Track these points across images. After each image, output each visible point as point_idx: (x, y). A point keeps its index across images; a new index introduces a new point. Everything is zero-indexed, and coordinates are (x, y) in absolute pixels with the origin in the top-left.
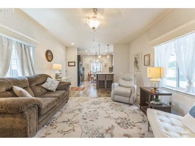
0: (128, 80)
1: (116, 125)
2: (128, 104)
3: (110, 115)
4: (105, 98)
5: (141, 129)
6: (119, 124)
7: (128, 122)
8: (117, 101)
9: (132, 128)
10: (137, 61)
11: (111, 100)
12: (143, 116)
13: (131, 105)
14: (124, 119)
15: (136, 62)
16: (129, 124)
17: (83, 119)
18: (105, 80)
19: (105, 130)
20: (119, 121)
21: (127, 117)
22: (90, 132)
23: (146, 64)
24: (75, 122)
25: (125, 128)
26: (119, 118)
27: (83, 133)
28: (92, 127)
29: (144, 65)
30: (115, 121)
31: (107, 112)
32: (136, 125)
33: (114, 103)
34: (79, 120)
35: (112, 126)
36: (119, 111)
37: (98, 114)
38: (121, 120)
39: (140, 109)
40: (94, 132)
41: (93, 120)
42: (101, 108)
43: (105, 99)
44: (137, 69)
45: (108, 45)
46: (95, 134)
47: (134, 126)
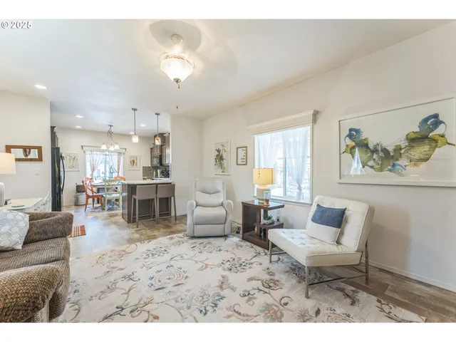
0: (212, 192)
1: (227, 273)
2: (221, 236)
3: (206, 262)
4: (168, 237)
5: (261, 264)
6: (230, 270)
7: (241, 262)
8: (198, 237)
9: (250, 268)
10: (222, 156)
11: (186, 238)
12: (252, 247)
13: (225, 236)
14: (231, 260)
15: (220, 158)
16: (243, 264)
17: (157, 290)
18: (154, 197)
19: (217, 286)
20: (227, 265)
21: (233, 256)
22: (194, 301)
23: (240, 162)
24: (142, 302)
25: (242, 272)
26: (225, 262)
27: (181, 311)
28: (189, 294)
29: (237, 164)
30: (221, 268)
31: (195, 259)
32: (252, 261)
33: (196, 243)
34: (149, 295)
35: (223, 277)
36: (214, 251)
37: (181, 270)
38: (228, 263)
39: (243, 239)
40: (201, 298)
41: (180, 282)
42: (178, 258)
43: (172, 238)
44: (220, 170)
45: (158, 114)
46: (205, 300)
47: (252, 264)
